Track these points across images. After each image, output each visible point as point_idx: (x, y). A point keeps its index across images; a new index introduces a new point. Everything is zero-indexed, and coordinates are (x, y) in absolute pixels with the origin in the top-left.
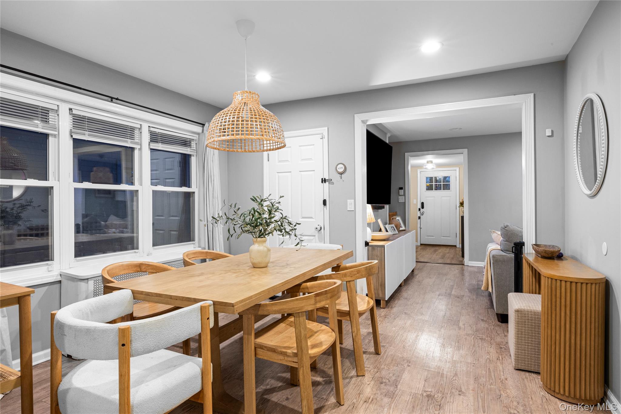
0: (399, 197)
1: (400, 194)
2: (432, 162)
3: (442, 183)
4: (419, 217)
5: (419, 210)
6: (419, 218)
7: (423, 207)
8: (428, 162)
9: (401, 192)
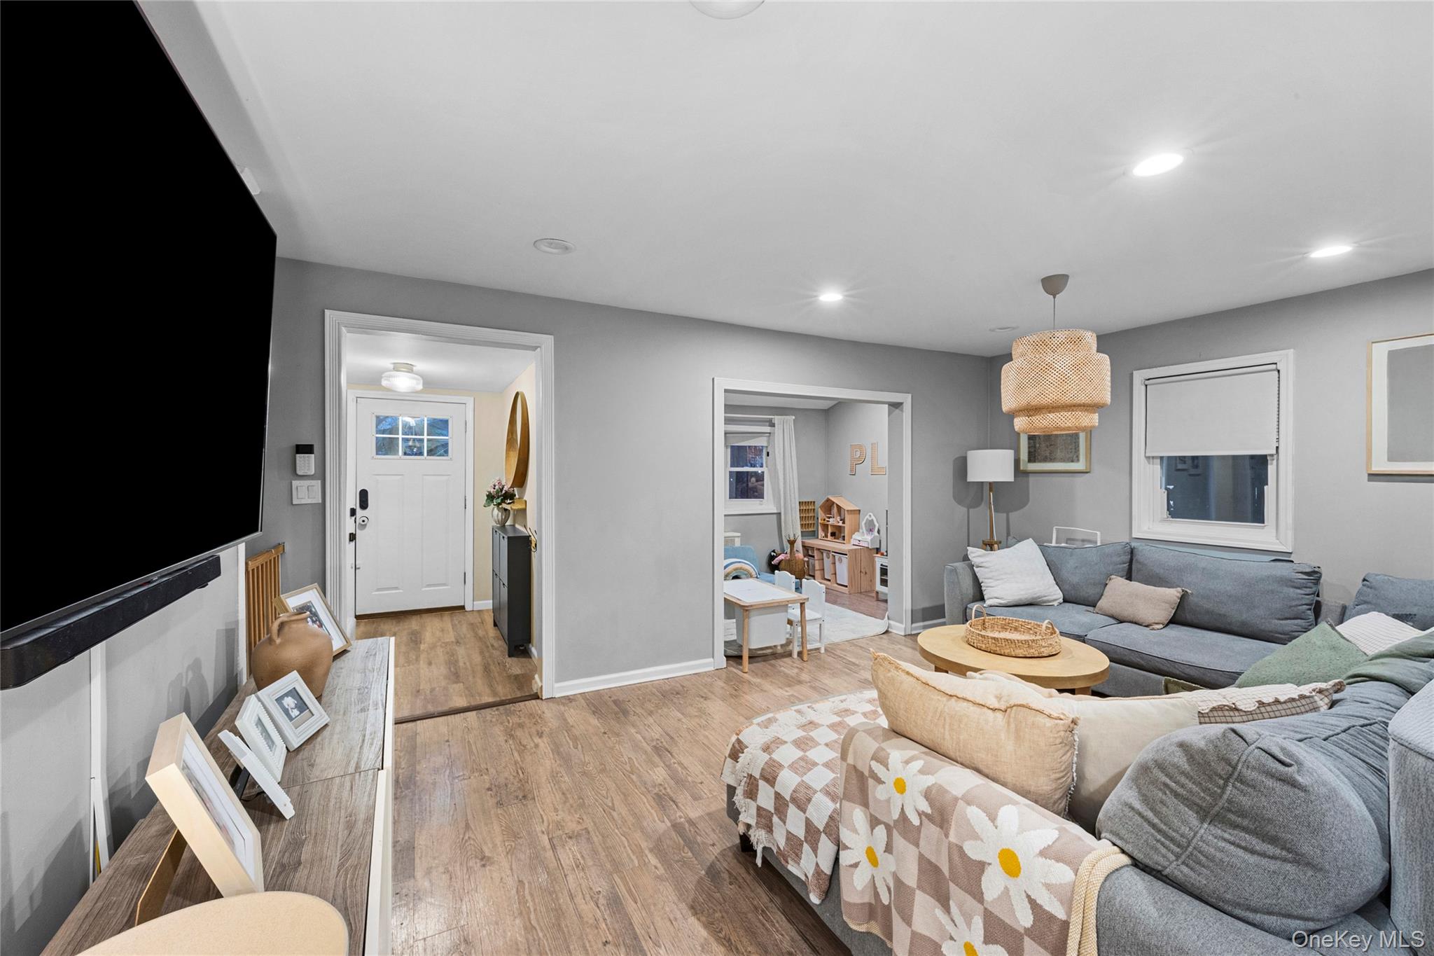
0: (295, 483)
1: (299, 472)
2: (410, 369)
3: (425, 437)
4: (350, 534)
5: (353, 512)
6: (353, 537)
7: (364, 504)
8: (397, 368)
9: (307, 464)
